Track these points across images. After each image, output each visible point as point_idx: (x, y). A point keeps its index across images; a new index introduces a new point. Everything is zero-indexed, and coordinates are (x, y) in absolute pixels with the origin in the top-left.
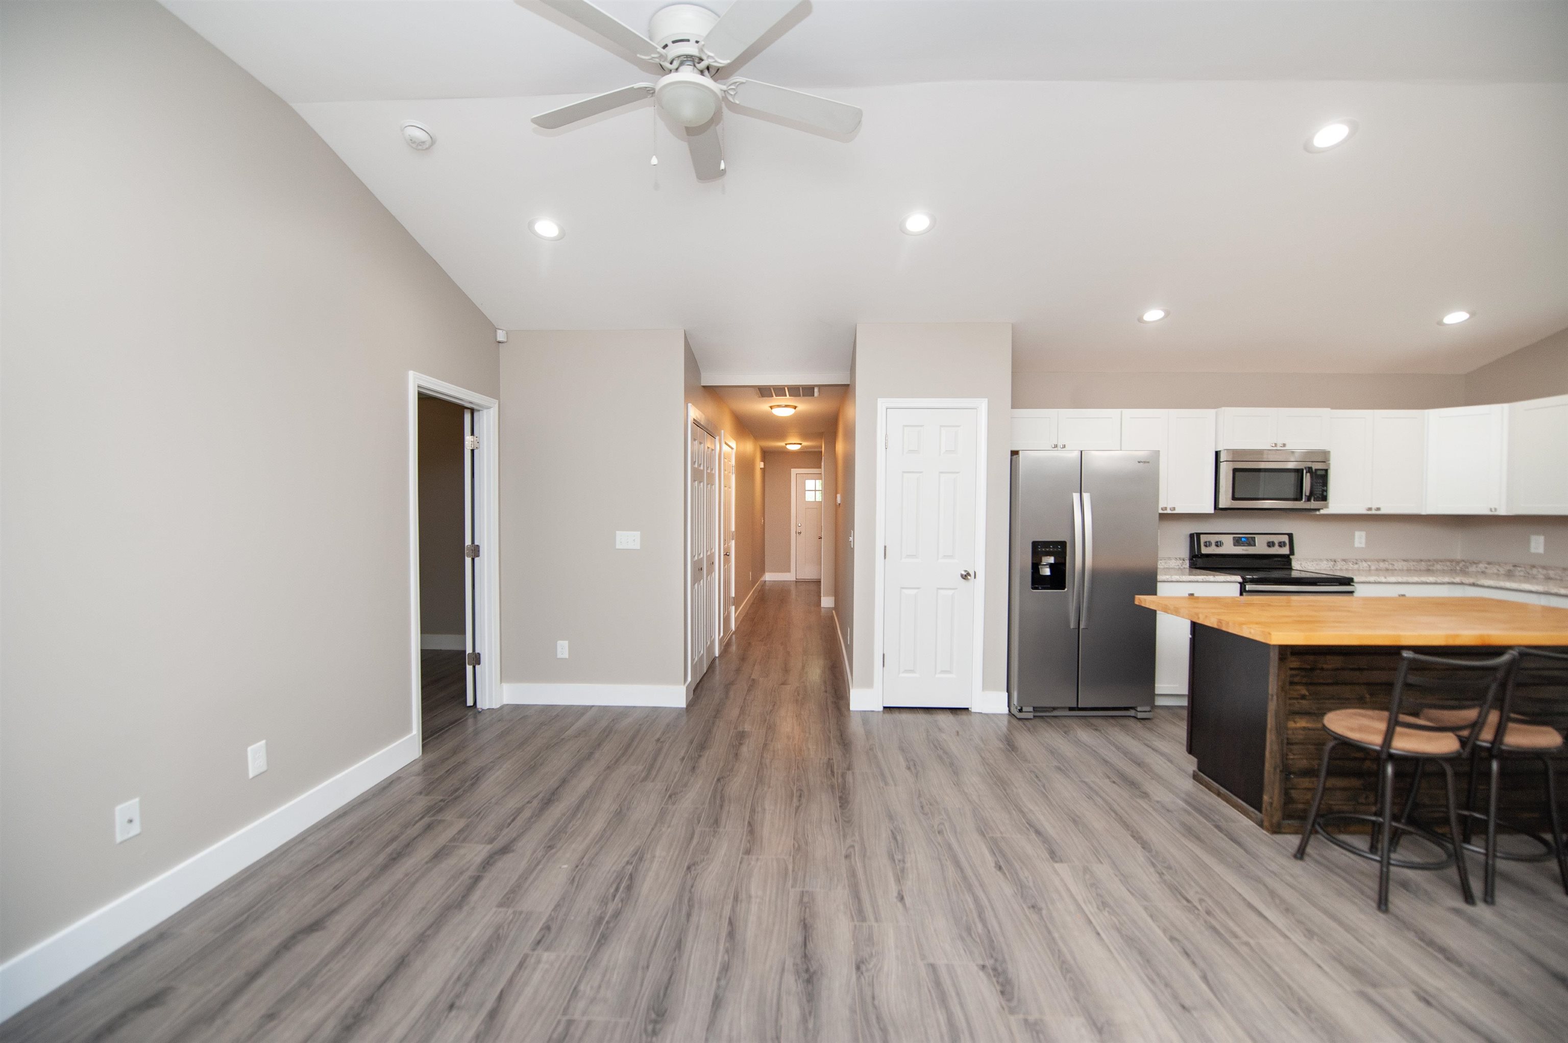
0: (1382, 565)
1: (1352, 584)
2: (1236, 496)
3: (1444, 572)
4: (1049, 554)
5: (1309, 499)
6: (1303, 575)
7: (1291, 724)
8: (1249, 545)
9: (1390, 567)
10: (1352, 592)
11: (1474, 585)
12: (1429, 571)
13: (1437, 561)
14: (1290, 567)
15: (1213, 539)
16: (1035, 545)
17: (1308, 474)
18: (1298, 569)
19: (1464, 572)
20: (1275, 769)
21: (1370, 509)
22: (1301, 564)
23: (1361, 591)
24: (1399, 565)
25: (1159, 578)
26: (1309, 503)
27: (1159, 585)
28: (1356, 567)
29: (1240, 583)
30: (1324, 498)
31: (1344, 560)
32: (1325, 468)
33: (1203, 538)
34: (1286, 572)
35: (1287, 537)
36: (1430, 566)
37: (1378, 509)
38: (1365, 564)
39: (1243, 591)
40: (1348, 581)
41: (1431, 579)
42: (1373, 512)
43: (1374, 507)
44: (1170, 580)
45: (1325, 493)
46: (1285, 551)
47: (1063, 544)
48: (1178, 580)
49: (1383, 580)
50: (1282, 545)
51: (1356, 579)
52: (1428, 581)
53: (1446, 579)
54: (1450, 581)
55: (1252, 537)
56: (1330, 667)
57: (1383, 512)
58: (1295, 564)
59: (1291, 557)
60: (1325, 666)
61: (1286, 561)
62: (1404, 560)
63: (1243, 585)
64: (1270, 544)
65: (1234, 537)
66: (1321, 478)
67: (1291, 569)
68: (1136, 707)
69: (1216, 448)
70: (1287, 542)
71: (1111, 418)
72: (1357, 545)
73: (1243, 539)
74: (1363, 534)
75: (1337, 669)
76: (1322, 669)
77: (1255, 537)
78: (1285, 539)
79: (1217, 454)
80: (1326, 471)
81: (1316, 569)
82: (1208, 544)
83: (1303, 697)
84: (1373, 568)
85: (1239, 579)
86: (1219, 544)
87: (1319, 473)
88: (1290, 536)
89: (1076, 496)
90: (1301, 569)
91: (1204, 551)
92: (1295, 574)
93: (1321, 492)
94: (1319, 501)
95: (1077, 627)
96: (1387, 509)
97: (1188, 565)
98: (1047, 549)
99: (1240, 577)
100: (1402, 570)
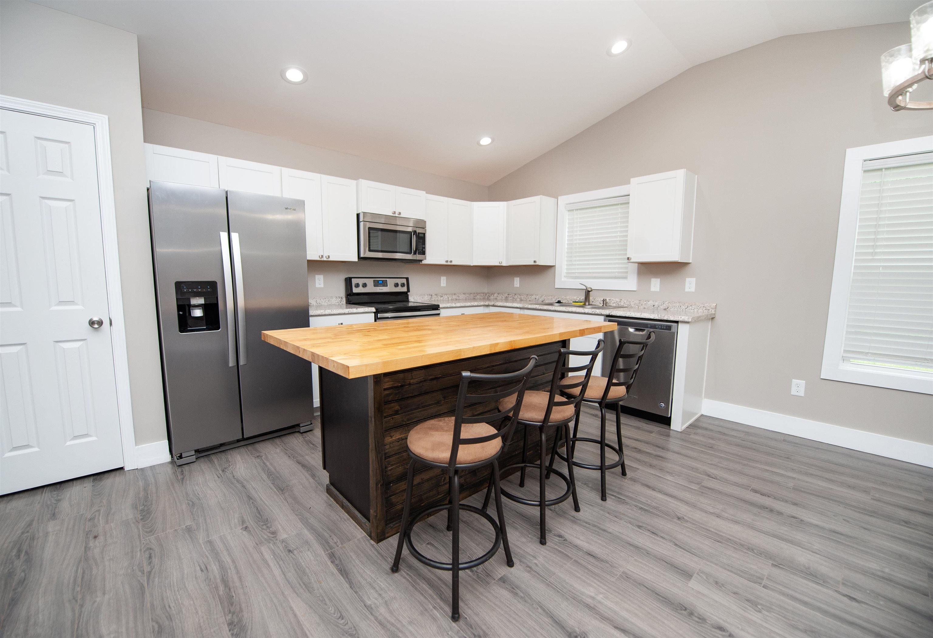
0: (454, 297)
1: (439, 309)
2: (371, 249)
3: (480, 300)
4: (198, 295)
5: (415, 253)
6: (415, 305)
7: (388, 440)
8: (384, 286)
9: (458, 298)
10: (439, 314)
11: (493, 306)
12: (474, 299)
13: (478, 294)
14: (407, 300)
15: (361, 282)
16: (179, 285)
17: (414, 236)
18: (413, 301)
19: (489, 299)
20: (377, 485)
21: (447, 261)
22: (414, 298)
23: (444, 313)
24: (462, 297)
25: (311, 312)
26: (415, 255)
27: (311, 318)
28: (442, 298)
29: (374, 312)
30: (423, 253)
31: (436, 295)
32: (424, 232)
33: (354, 281)
34: (405, 303)
35: (405, 279)
36: (475, 296)
37: (451, 262)
38: (446, 297)
39: (376, 318)
40: (436, 307)
41: (476, 304)
42: (449, 263)
43: (449, 260)
44: (324, 313)
45: (424, 249)
46: (405, 289)
47: (213, 285)
48: (330, 313)
49: (454, 305)
50: (403, 285)
51: (441, 306)
52: (475, 305)
53: (482, 303)
54: (484, 304)
55: (385, 280)
56: (415, 381)
57: (453, 263)
58: (411, 299)
59: (408, 293)
60: (412, 381)
61: (404, 296)
62: (464, 294)
63: (376, 314)
64: (396, 285)
65: (374, 280)
66: (421, 239)
67: (408, 301)
68: (299, 424)
69: (357, 211)
70: (406, 283)
71: (272, 173)
72: (442, 285)
73: (380, 282)
74: (445, 278)
75: (421, 382)
76: (410, 384)
77: (387, 280)
78: (404, 281)
79: (358, 215)
80: (424, 234)
81: (422, 301)
82: (357, 285)
83: (396, 413)
84: (450, 299)
85: (373, 309)
86: (365, 285)
87: (421, 235)
88: (407, 279)
89: (224, 236)
90: (414, 301)
91: (355, 290)
92: (410, 304)
93: (422, 249)
94: (421, 254)
95: (235, 364)
96: (456, 262)
97: (345, 302)
98: (195, 290)
99: (374, 308)
100: (463, 300)
